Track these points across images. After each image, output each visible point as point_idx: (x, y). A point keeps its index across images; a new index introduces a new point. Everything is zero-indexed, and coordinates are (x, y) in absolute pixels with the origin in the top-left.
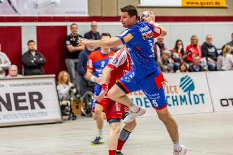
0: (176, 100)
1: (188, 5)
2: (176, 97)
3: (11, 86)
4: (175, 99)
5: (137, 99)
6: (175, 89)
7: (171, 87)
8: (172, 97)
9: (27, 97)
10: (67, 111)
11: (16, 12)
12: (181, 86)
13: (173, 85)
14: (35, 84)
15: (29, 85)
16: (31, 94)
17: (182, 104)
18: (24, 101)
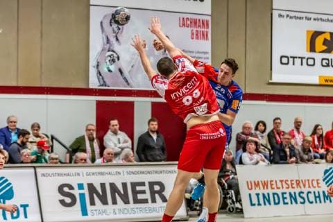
0: (319, 197)
2: (319, 192)
3: (128, 173)
4: (317, 195)
5: (274, 194)
6: (318, 183)
7: (313, 180)
8: (314, 192)
9: (146, 188)
10: (197, 206)
11: (128, 84)
12: (324, 180)
13: (315, 179)
14: (156, 172)
15: (149, 172)
16: (152, 184)
17: (325, 202)
18: (144, 192)
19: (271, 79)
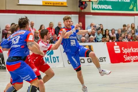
1: (46, 4)
17: (46, 62)
19: (19, 3)
